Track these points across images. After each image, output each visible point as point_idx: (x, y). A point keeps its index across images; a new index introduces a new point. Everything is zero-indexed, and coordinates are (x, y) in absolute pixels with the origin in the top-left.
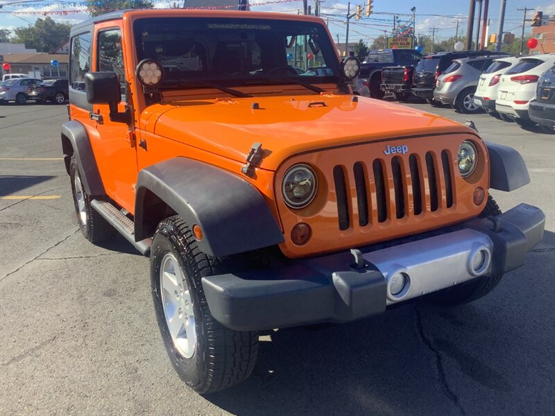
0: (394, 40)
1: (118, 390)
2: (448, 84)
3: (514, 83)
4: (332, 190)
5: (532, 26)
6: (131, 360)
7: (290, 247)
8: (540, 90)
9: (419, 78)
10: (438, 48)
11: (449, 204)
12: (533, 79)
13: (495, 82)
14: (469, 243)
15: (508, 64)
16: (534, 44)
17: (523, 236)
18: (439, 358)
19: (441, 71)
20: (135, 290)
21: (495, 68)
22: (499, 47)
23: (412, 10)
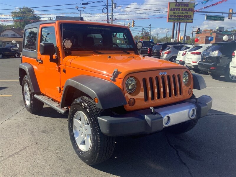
0: (142, 37)
1: (57, 165)
2: (166, 55)
3: (192, 55)
4: (142, 87)
5: (196, 33)
6: (59, 155)
7: (128, 107)
8: (202, 58)
9: (154, 52)
10: (159, 41)
11: (180, 94)
12: (199, 53)
13: (184, 54)
14: (189, 107)
15: (189, 48)
16: (197, 40)
17: (206, 105)
18: (177, 151)
19: (163, 50)
20: (54, 130)
21: (184, 49)
22: (184, 41)
23: (150, 26)
